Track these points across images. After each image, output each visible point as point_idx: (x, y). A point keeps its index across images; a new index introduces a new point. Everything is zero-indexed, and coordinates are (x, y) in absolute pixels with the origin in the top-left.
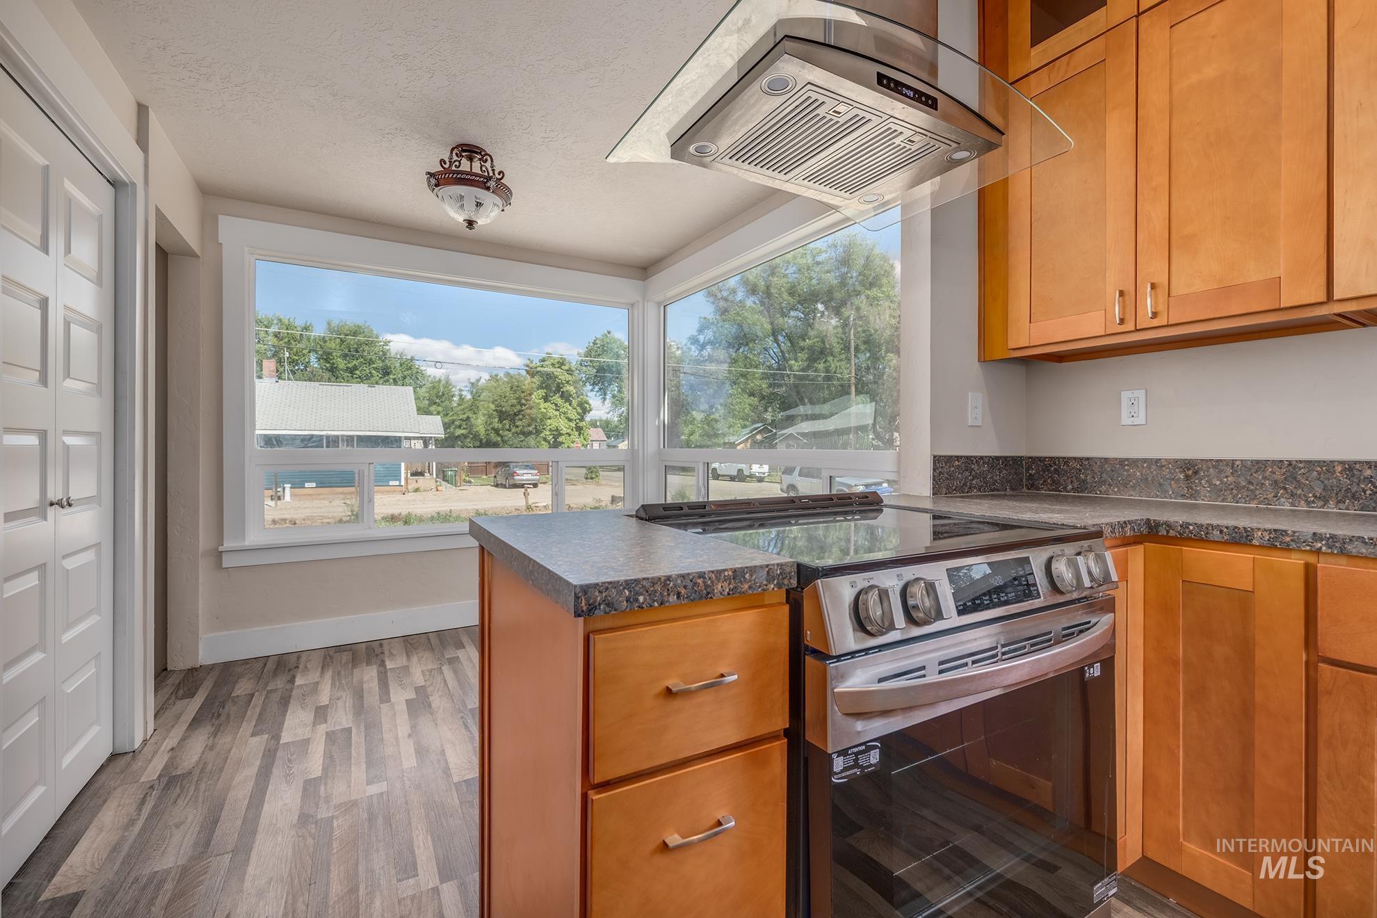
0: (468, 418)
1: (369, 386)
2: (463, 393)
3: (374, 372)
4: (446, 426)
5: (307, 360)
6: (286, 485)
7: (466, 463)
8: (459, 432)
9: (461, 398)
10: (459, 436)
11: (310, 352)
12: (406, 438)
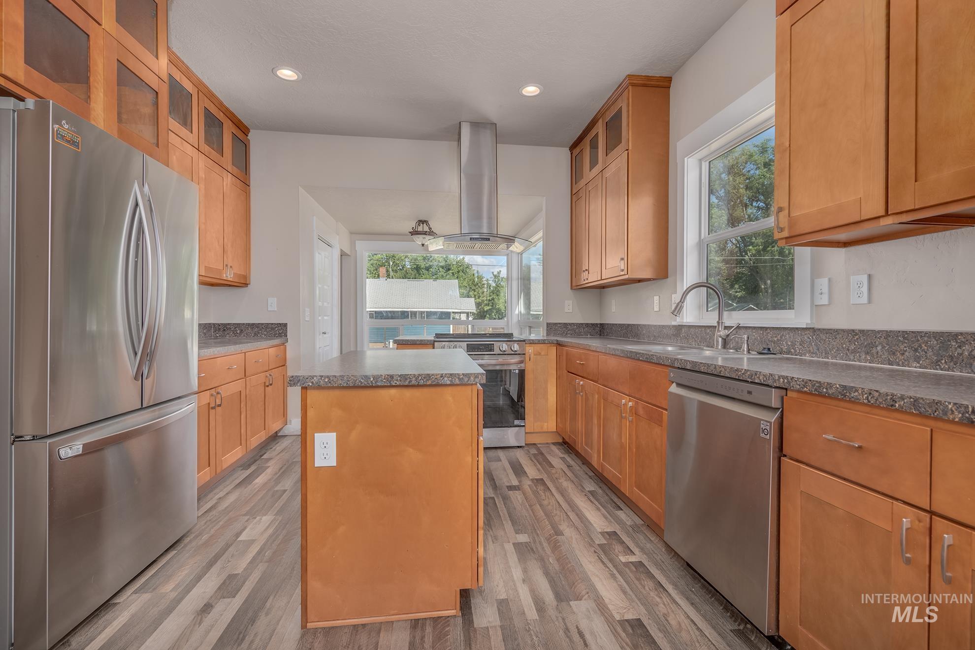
0: (493, 299)
1: (433, 281)
2: (490, 282)
3: (441, 269)
4: (478, 305)
5: (404, 263)
6: (390, 341)
7: (491, 329)
8: (486, 308)
9: (489, 286)
10: (487, 311)
11: (405, 258)
12: (453, 312)
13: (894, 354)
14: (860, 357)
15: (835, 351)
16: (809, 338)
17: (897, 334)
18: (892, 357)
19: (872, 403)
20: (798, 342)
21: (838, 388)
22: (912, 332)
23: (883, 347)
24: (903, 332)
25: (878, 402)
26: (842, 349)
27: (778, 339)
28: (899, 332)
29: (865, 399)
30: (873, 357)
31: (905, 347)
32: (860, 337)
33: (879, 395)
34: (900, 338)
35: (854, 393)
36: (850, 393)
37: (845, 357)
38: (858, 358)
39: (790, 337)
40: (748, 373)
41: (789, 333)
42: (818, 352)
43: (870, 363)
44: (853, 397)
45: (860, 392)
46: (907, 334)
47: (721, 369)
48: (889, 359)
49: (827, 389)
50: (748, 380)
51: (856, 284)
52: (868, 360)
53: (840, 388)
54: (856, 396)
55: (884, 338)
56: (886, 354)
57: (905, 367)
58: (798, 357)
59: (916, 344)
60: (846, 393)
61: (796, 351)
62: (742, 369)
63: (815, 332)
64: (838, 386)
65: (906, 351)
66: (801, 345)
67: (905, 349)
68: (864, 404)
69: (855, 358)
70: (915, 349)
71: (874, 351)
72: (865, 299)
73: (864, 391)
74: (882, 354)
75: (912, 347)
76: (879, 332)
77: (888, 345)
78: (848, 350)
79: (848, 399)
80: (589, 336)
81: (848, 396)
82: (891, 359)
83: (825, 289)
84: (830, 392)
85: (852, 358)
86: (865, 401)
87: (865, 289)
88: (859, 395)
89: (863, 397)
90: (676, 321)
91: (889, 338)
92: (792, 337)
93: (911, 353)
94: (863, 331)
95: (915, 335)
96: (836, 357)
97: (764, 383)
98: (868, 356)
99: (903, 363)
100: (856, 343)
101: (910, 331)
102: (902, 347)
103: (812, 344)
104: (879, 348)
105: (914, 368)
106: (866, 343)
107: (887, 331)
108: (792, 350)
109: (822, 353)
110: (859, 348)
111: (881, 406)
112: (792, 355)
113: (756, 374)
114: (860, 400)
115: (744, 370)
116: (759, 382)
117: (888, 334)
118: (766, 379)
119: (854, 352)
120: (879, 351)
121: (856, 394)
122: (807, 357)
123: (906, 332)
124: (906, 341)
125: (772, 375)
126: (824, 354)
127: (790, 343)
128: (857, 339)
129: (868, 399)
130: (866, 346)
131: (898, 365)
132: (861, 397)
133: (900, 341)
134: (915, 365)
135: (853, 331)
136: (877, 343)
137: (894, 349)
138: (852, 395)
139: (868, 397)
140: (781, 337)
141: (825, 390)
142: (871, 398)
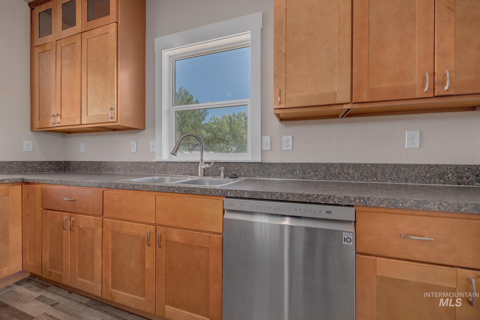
13: (305, 174)
14: (288, 176)
15: (274, 174)
16: (258, 168)
17: (306, 164)
18: (304, 175)
19: (442, 210)
20: (251, 170)
21: (412, 202)
22: (314, 163)
23: (300, 171)
24: (310, 163)
25: (447, 209)
26: (278, 173)
27: (238, 169)
28: (308, 163)
29: (437, 208)
30: (295, 176)
31: (310, 170)
32: (288, 167)
33: (448, 205)
34: (308, 166)
35: (427, 205)
36: (423, 205)
37: (280, 177)
38: (287, 176)
39: (246, 168)
40: (321, 197)
41: (245, 165)
42: (264, 175)
43: (293, 179)
44: (426, 208)
45: (432, 204)
46: (311, 164)
47: (288, 196)
48: (303, 176)
49: (402, 204)
50: (321, 202)
51: (286, 140)
52: (292, 177)
53: (414, 202)
54: (429, 207)
55: (300, 167)
56: (301, 174)
57: (311, 179)
58: (252, 178)
59: (315, 169)
60: (420, 205)
61: (250, 175)
62: (314, 195)
63: (262, 164)
64: (412, 201)
65: (311, 172)
66: (253, 171)
67: (310, 171)
68: (436, 211)
69: (285, 177)
70: (315, 171)
71: (295, 173)
72: (290, 148)
73: (435, 203)
74: (299, 174)
75: (313, 171)
76: (298, 164)
77: (302, 169)
78: (281, 173)
79: (422, 209)
80: (52, 172)
81: (422, 207)
82: (304, 176)
83: (269, 142)
84: (406, 205)
85: (283, 177)
86: (436, 210)
87: (291, 143)
88: (432, 206)
89: (434, 207)
90: (155, 159)
91: (303, 167)
92: (247, 167)
93: (313, 173)
94: (289, 163)
95: (315, 165)
96: (275, 177)
97: (339, 203)
98: (292, 176)
99: (309, 178)
100: (286, 169)
101: (313, 163)
102: (309, 170)
103: (260, 170)
104: (298, 171)
105: (315, 180)
106: (291, 169)
107: (301, 163)
108: (248, 175)
109: (266, 175)
110: (287, 172)
111: (450, 211)
112: (248, 177)
113: (329, 198)
114: (432, 209)
115: (315, 196)
116: (333, 203)
117: (302, 165)
118: (341, 200)
119: (284, 174)
120: (298, 173)
121: (429, 205)
122: (258, 178)
123: (311, 163)
124: (311, 168)
125: (347, 198)
126: (267, 175)
127: (246, 171)
128: (286, 167)
129: (439, 208)
130: (291, 171)
131: (307, 179)
132: (433, 207)
133: (308, 168)
134: (315, 178)
135: (284, 163)
136: (297, 169)
137: (305, 172)
138: (426, 206)
139: (439, 207)
140: (240, 168)
141: (400, 205)
142: (442, 207)
